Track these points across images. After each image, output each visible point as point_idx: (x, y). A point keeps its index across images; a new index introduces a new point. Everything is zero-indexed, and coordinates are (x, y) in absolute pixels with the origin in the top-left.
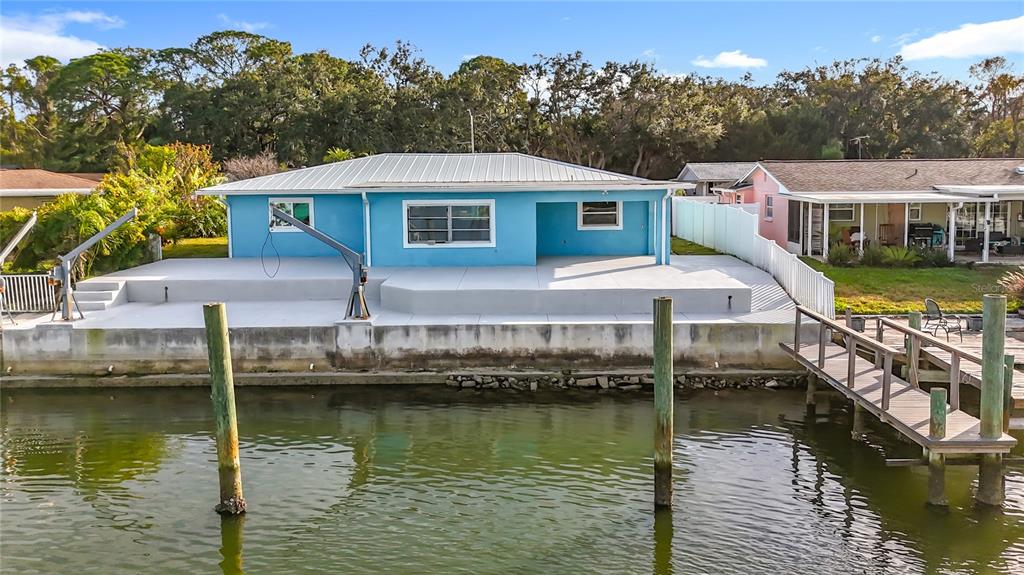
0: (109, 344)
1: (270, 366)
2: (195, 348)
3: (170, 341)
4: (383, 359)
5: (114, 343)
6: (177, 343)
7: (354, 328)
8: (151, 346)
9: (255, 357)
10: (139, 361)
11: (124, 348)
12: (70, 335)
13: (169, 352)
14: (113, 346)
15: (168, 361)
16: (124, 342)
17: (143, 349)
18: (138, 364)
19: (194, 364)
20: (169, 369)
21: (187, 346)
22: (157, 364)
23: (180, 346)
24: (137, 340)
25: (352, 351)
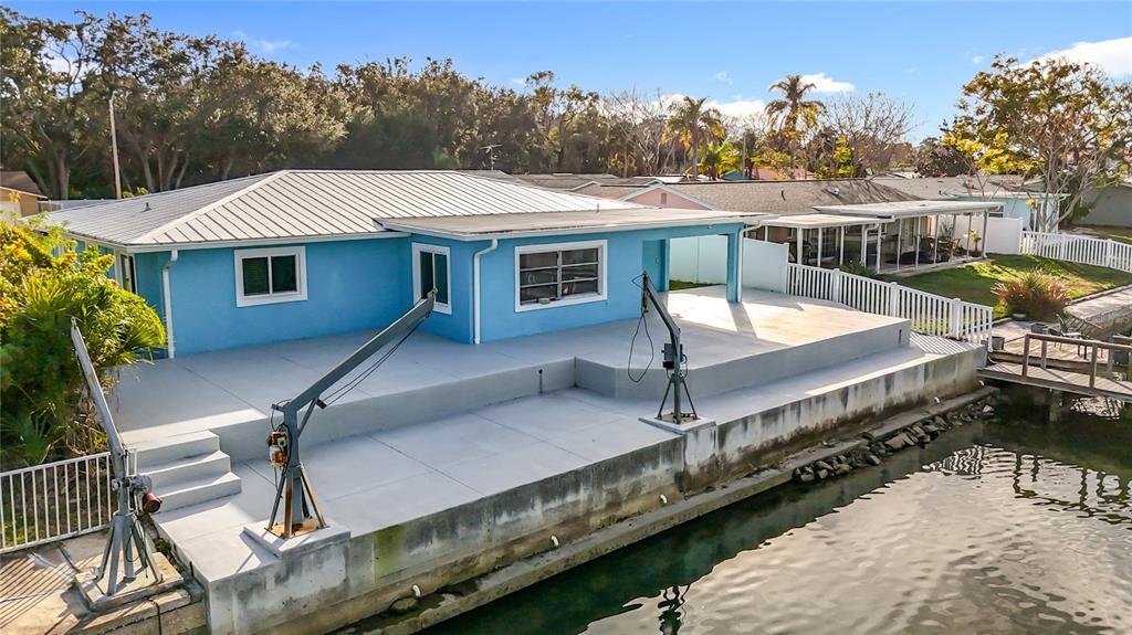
0: (410, 548)
1: (620, 513)
2: (532, 515)
3: (500, 515)
4: (725, 466)
5: (418, 544)
6: (510, 515)
7: (701, 432)
8: (473, 532)
9: (603, 506)
10: (455, 565)
11: (434, 548)
12: (346, 552)
13: (498, 533)
14: (416, 551)
15: (497, 548)
16: (435, 539)
17: (462, 540)
18: (455, 569)
19: (531, 541)
20: (499, 560)
21: (523, 515)
22: (481, 559)
23: (515, 518)
24: (453, 527)
25: (698, 465)
